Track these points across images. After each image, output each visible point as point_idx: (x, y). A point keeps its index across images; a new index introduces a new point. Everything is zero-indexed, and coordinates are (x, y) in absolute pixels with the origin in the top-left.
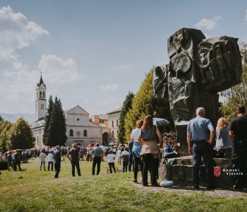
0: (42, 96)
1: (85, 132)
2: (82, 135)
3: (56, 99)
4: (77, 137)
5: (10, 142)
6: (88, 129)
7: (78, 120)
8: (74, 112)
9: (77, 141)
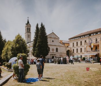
0: (29, 30)
1: (57, 49)
2: (55, 51)
3: (42, 24)
4: (52, 52)
5: (10, 52)
6: (58, 48)
7: (53, 41)
8: (50, 36)
9: (52, 55)
